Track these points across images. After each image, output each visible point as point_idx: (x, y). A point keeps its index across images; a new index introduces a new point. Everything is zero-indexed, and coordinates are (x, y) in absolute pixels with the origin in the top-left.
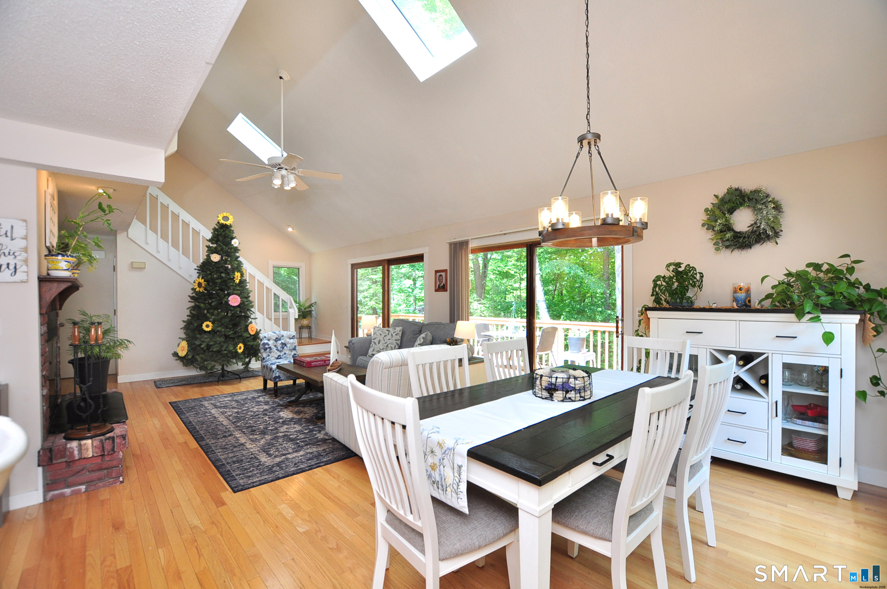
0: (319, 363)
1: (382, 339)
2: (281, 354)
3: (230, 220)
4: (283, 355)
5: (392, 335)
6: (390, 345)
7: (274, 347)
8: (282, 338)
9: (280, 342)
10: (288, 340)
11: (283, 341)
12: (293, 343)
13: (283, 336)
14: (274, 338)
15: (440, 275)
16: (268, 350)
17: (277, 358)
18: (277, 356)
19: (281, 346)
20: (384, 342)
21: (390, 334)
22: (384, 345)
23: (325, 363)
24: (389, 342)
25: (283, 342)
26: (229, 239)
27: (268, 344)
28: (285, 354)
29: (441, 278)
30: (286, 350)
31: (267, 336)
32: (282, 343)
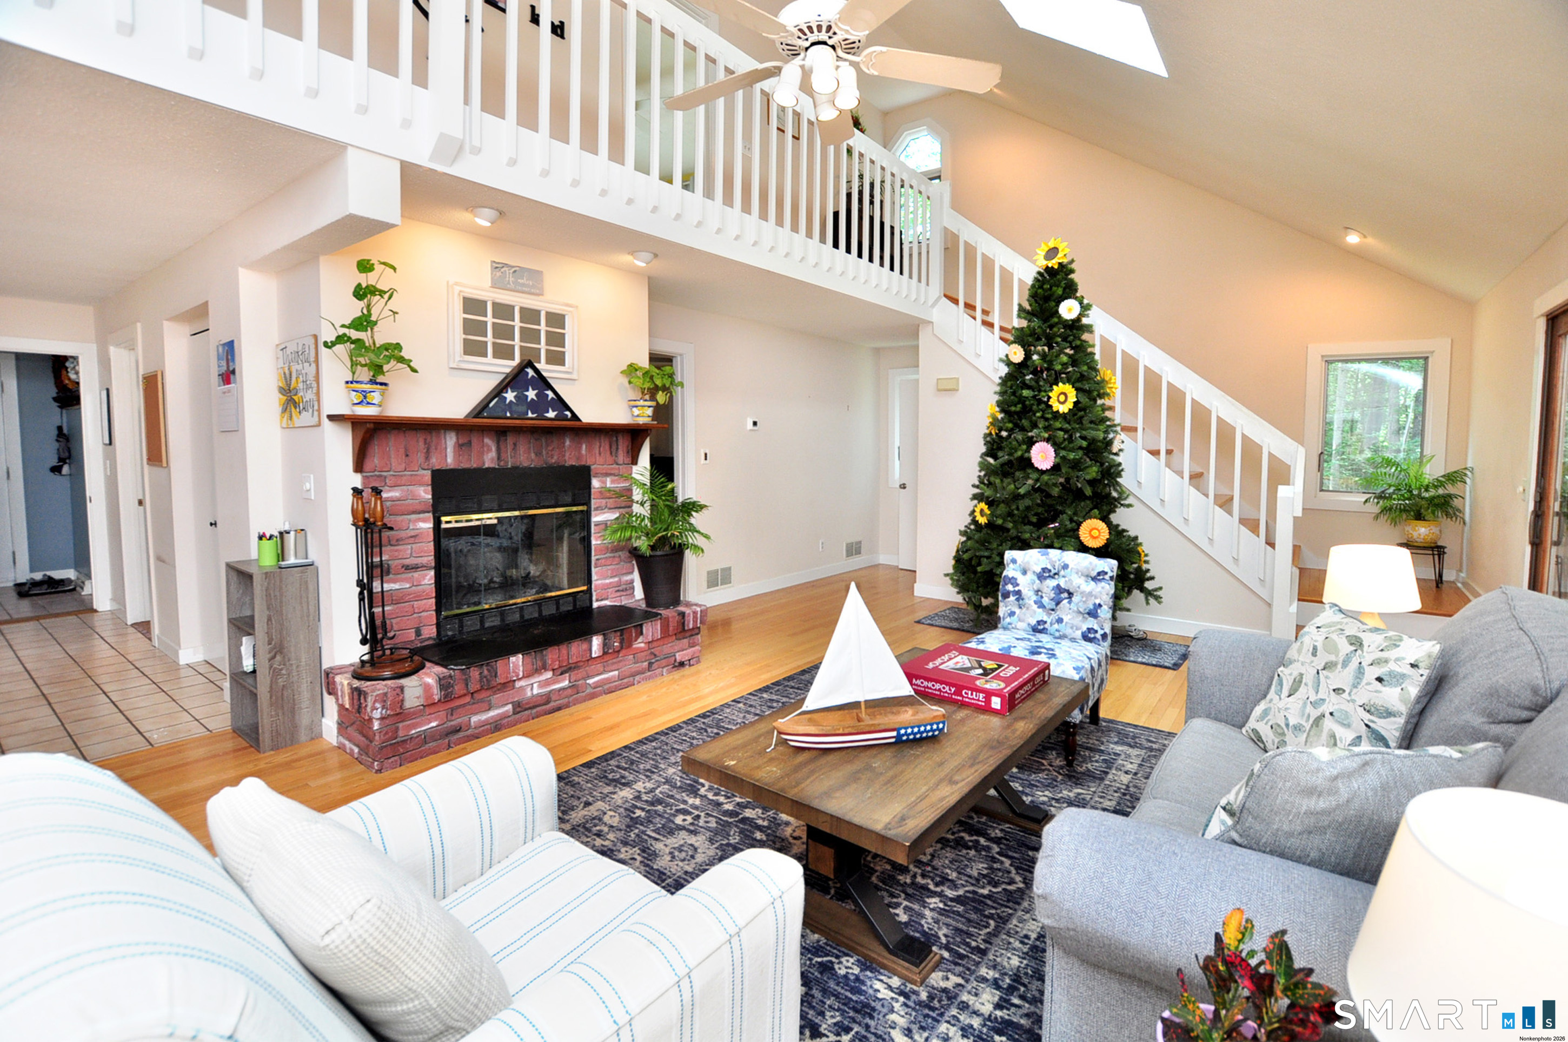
1: (1309, 678)
2: (1049, 620)
4: (1051, 624)
6: (1328, 723)
7: (1031, 593)
8: (1062, 572)
9: (1052, 583)
10: (1080, 582)
11: (1062, 582)
12: (1090, 594)
13: (1065, 567)
14: (1038, 570)
16: (1012, 598)
17: (1035, 629)
18: (1033, 622)
19: (1053, 595)
20: (1313, 698)
21: (1354, 664)
22: (1309, 709)
24: (1333, 703)
25: (1063, 586)
27: (1016, 583)
28: (1060, 621)
30: (1067, 611)
31: (1019, 560)
32: (1058, 586)
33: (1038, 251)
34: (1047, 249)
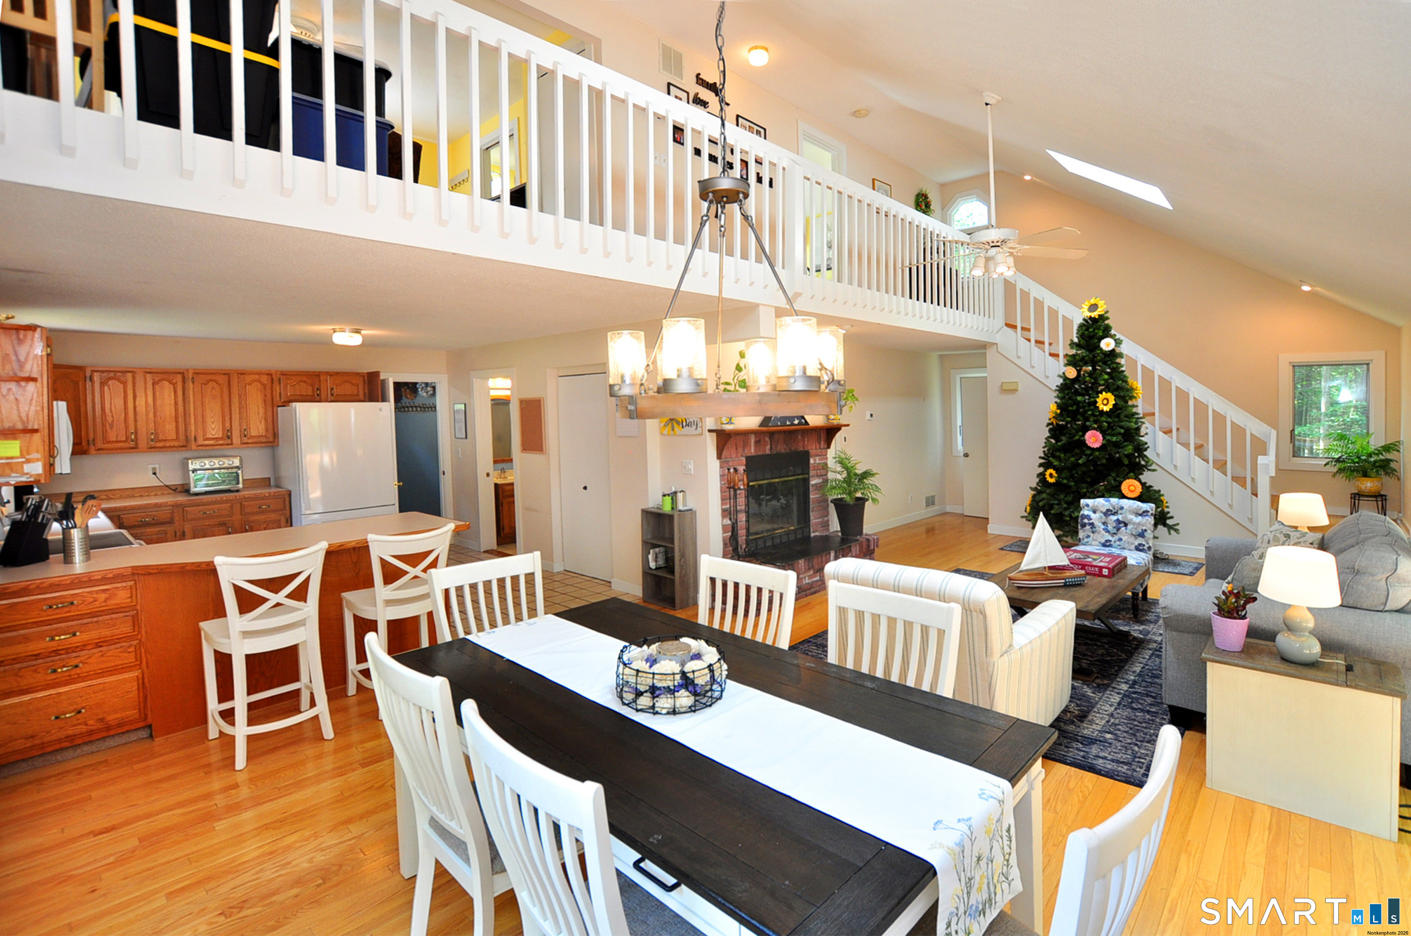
2: (1113, 540)
3: (1099, 310)
4: (1115, 542)
7: (1100, 524)
8: (1120, 512)
9: (1114, 518)
10: (1132, 517)
11: (1120, 517)
12: (1139, 524)
13: (1122, 508)
14: (1104, 510)
16: (1088, 527)
17: (1104, 545)
18: (1103, 541)
19: (1114, 525)
25: (1121, 519)
27: (1089, 518)
28: (1120, 540)
30: (1124, 534)
31: (1091, 505)
32: (1118, 520)
33: (1083, 306)
34: (1089, 305)
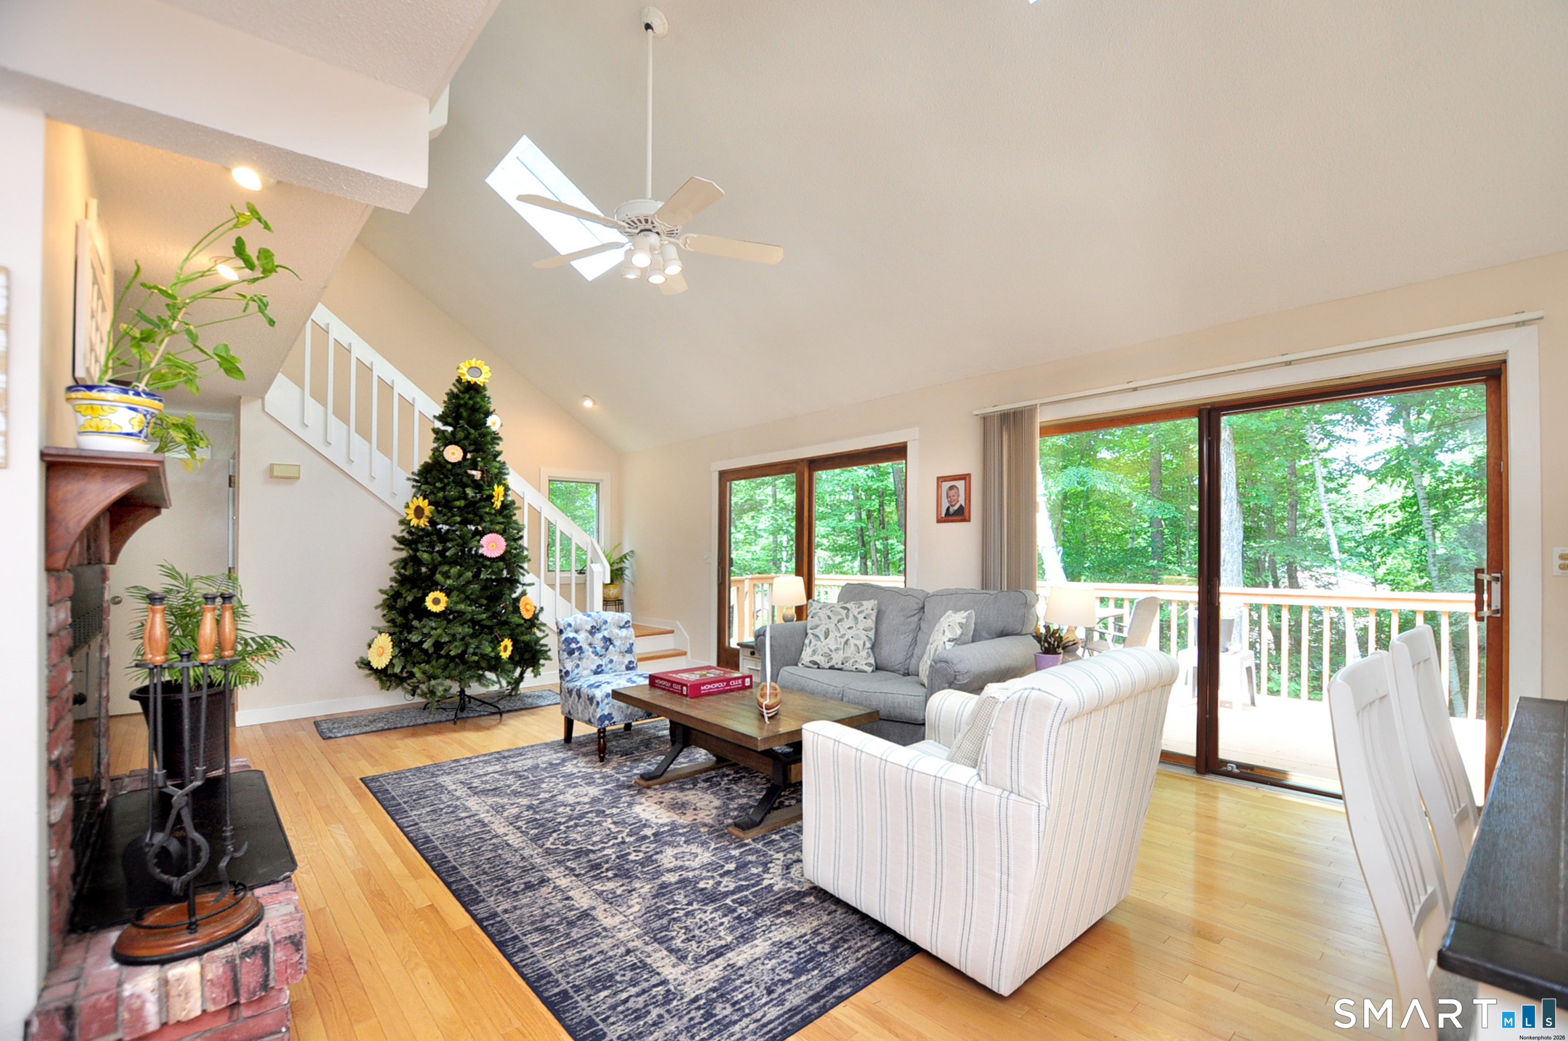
0: (716, 685)
1: (832, 627)
2: (603, 663)
3: (483, 376)
4: (606, 665)
5: (856, 618)
6: (852, 642)
7: (588, 647)
8: (604, 627)
9: (599, 636)
10: (616, 631)
11: (606, 633)
12: (626, 638)
13: (605, 622)
14: (589, 628)
15: (951, 488)
16: (577, 653)
17: (596, 673)
18: (594, 667)
19: (602, 644)
20: (839, 635)
22: (839, 640)
23: (728, 685)
24: (850, 634)
25: (607, 636)
26: (482, 416)
27: (574, 640)
28: (611, 661)
29: (952, 492)
30: (613, 653)
31: (573, 624)
32: (604, 637)
